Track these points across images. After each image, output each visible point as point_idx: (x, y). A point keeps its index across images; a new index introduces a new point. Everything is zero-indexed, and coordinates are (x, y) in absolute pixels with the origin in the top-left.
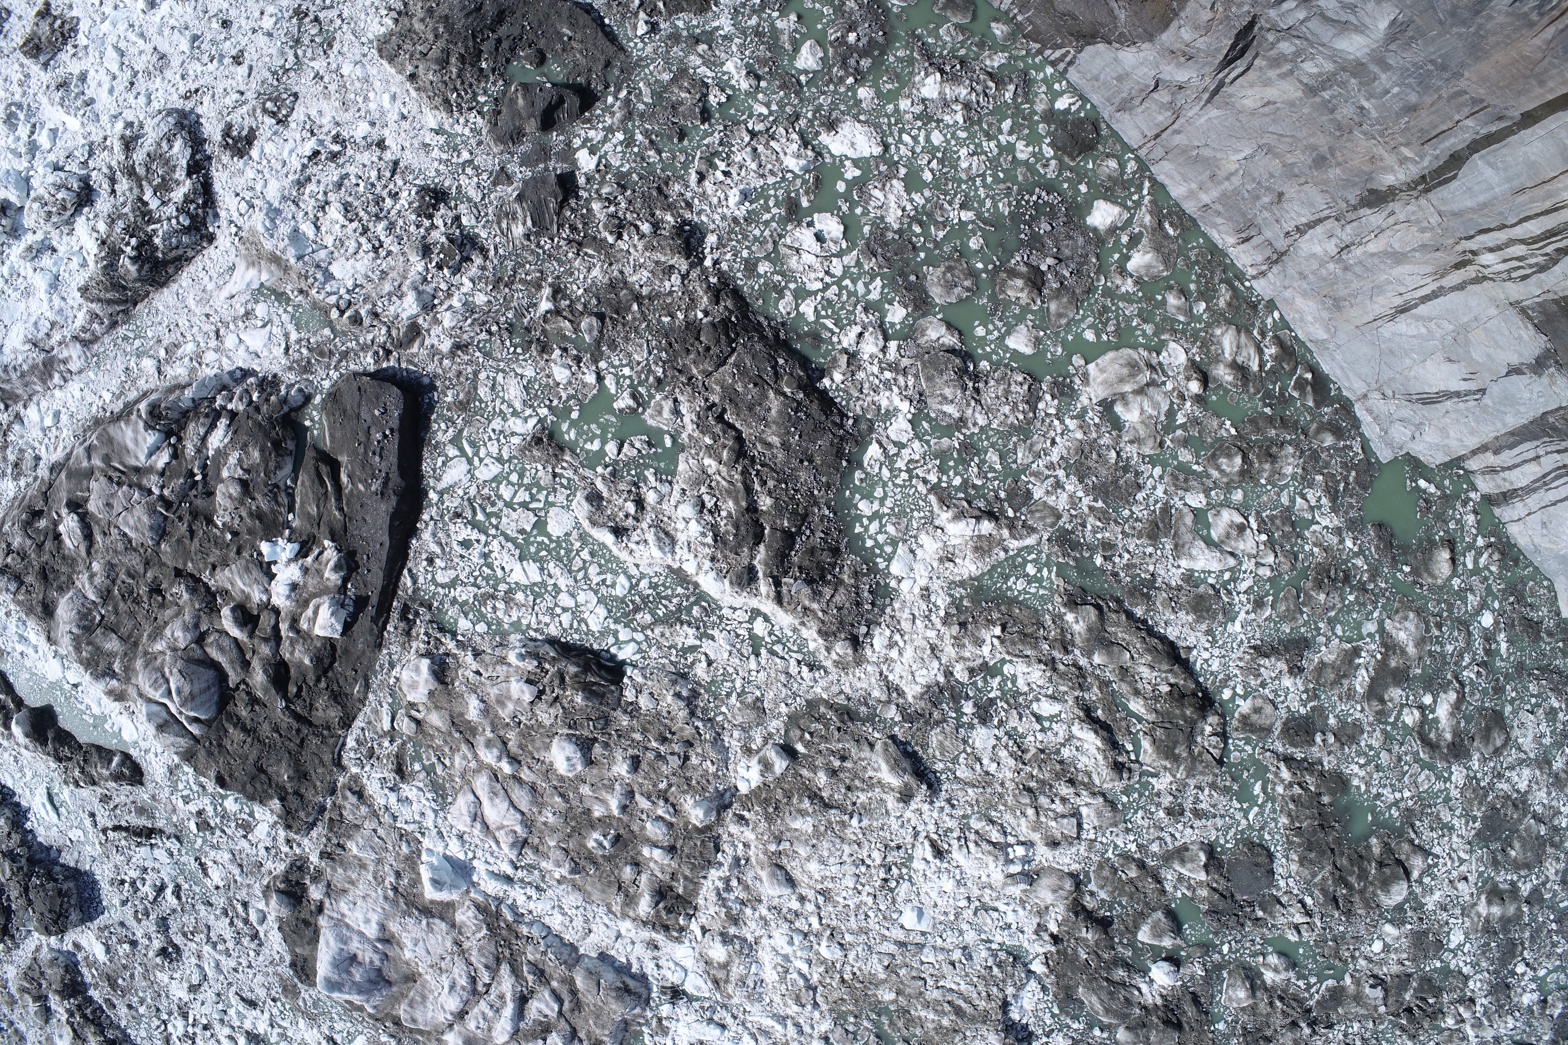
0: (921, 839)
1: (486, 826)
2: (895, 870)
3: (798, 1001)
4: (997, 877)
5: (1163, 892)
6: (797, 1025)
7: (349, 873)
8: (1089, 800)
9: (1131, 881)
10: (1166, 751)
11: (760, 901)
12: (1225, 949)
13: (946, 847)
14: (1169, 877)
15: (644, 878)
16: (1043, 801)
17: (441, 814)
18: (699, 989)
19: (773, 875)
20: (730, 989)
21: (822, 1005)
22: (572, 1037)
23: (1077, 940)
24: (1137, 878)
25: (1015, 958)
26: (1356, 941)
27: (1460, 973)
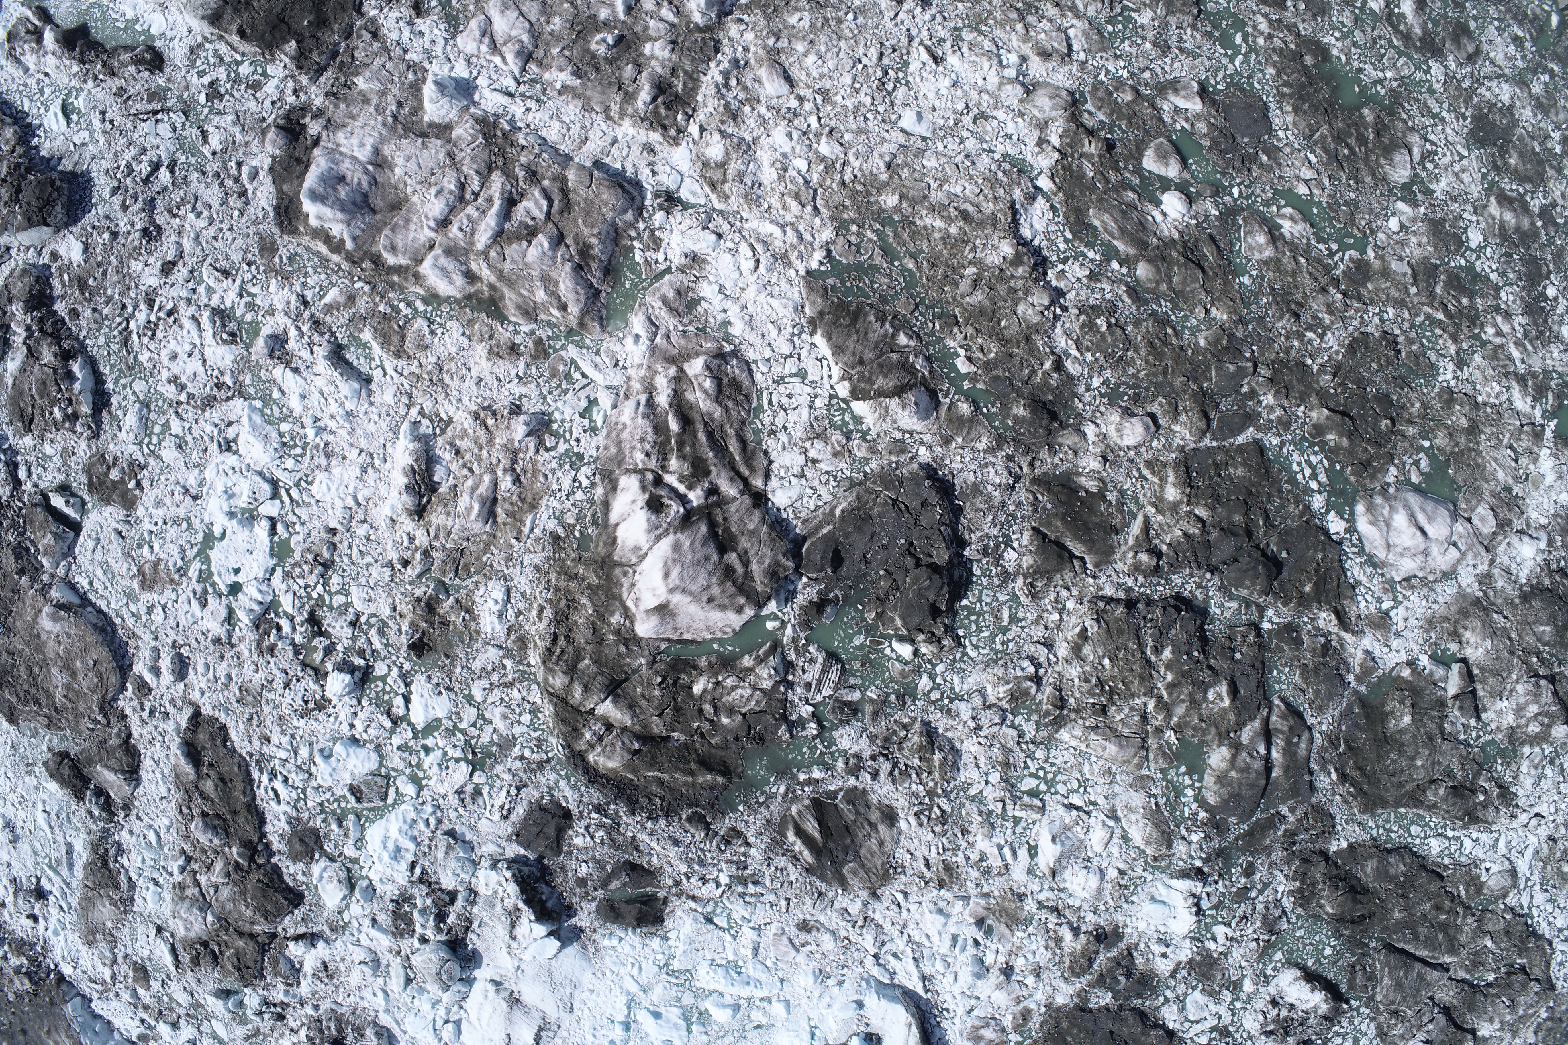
0: (916, 45)
1: (493, 42)
2: (892, 73)
3: (797, 197)
4: (993, 80)
5: (1161, 120)
6: (798, 231)
7: (352, 108)
8: (1075, 22)
9: (1128, 106)
11: (759, 101)
12: (1236, 191)
13: (941, 54)
14: (1165, 107)
15: (644, 74)
16: (1031, 19)
17: (451, 42)
18: (694, 194)
20: (727, 187)
21: (823, 210)
22: (559, 240)
23: (1081, 155)
24: (1133, 101)
25: (1019, 171)
26: (1371, 211)
27: (1488, 279)
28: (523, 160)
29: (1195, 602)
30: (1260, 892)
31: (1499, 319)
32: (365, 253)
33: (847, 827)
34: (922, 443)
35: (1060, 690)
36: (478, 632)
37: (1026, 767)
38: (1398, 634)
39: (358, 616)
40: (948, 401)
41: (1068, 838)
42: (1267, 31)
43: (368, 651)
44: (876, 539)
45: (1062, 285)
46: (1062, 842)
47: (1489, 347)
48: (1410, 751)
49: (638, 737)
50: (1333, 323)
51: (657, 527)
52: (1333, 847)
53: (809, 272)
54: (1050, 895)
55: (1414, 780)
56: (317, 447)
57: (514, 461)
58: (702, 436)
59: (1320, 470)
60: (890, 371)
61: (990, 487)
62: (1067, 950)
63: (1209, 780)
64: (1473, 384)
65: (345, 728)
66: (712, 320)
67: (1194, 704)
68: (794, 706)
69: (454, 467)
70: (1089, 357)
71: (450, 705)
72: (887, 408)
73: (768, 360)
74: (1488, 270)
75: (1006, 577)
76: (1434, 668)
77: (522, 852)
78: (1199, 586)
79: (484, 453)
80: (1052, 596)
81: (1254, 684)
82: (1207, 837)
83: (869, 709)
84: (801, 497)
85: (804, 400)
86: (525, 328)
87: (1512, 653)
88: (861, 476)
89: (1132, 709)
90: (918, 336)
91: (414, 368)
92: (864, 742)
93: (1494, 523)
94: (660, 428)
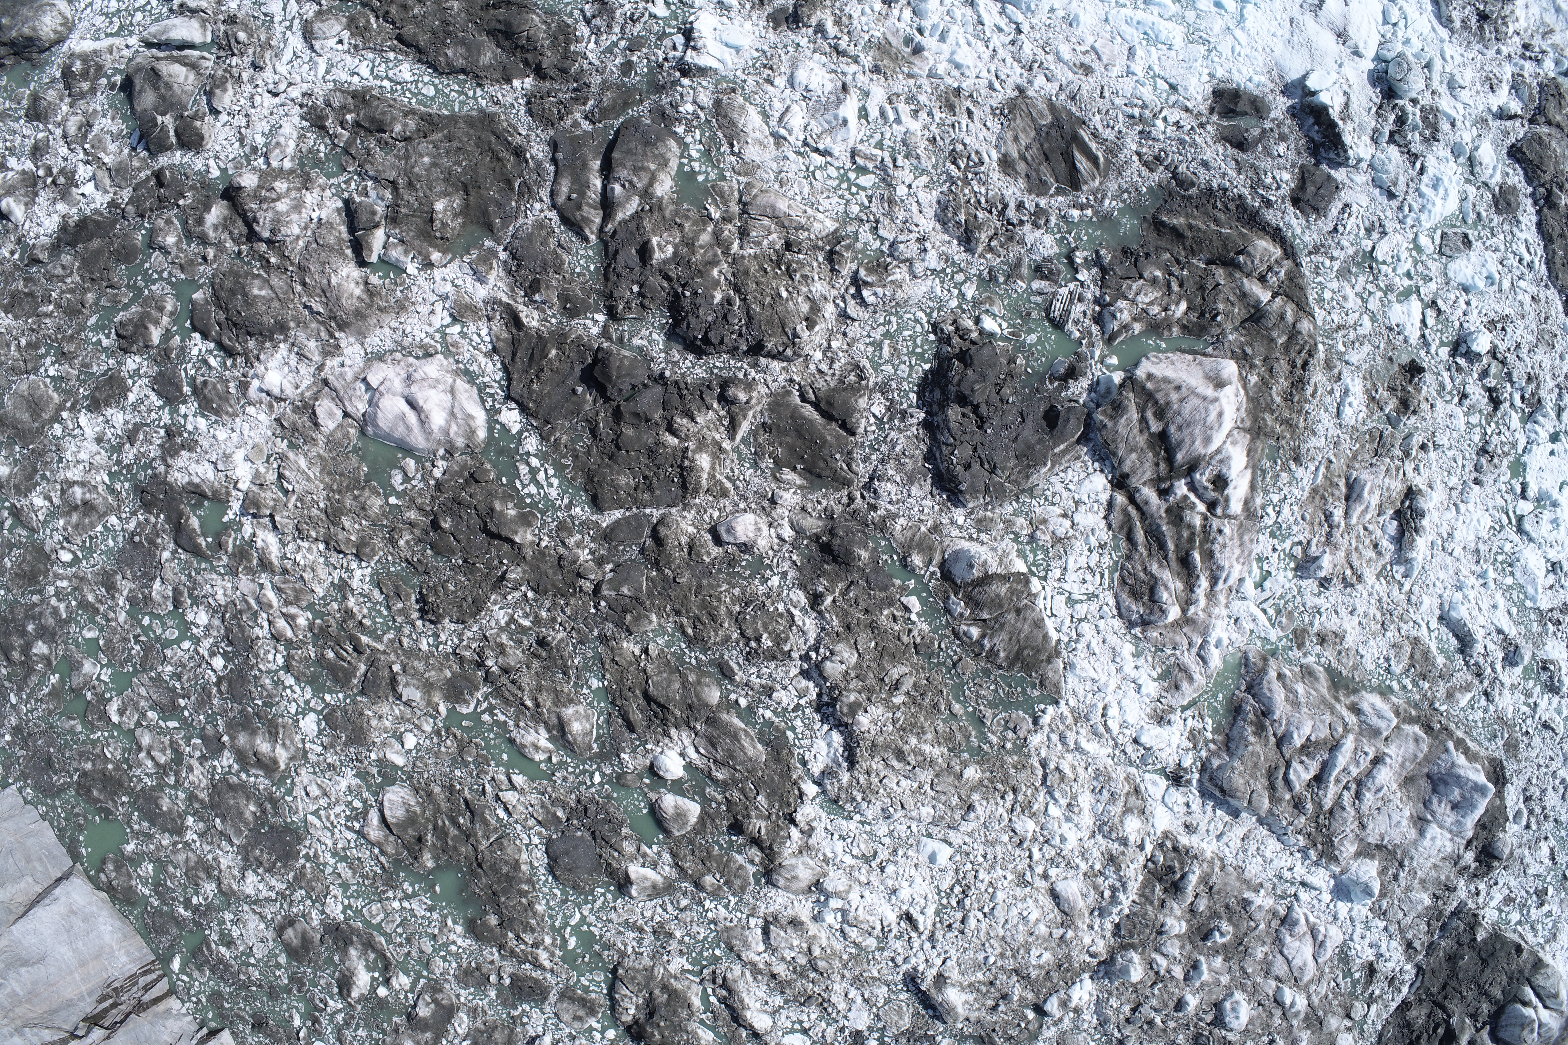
0: (927, 932)
1: (1314, 936)
2: (954, 903)
3: (1063, 778)
4: (854, 896)
5: (674, 855)
7: (1436, 876)
8: (757, 958)
9: (709, 871)
10: (676, 998)
11: (1085, 874)
12: (597, 779)
13: (902, 924)
14: (667, 868)
15: (1189, 902)
16: (802, 960)
17: (1347, 938)
18: (1154, 783)
19: (1072, 909)
20: (1126, 789)
21: (1037, 765)
22: (1281, 741)
23: (769, 817)
24: (703, 875)
25: (836, 802)
26: (437, 755)
27: (297, 679)
28: (1303, 819)
29: (680, 347)
30: (615, 44)
31: (289, 634)
32: (1436, 738)
33: (1047, 159)
34: (961, 528)
35: (833, 270)
36: (1364, 378)
37: (870, 198)
38: (444, 298)
39: (1460, 403)
40: (931, 569)
41: (828, 122)
42: (540, 951)
43: (1453, 370)
44: (1013, 435)
45: (804, 683)
46: (836, 117)
47: (304, 604)
48: (437, 173)
49: (1238, 266)
50: (498, 635)
51: (1221, 461)
52: (529, 82)
53: (1057, 703)
54: (846, 69)
55: (432, 142)
56: (1485, 561)
57: (1329, 535)
58: (1171, 546)
59: (526, 479)
60: (993, 601)
61: (898, 479)
62: (828, 11)
63: (674, 164)
64: (327, 564)
65: (1474, 303)
66: (1150, 659)
67: (690, 244)
68: (1094, 281)
69: (1379, 533)
70: (781, 607)
71: (1390, 314)
72: (1000, 564)
73: (1101, 617)
74: (297, 688)
75: (883, 389)
76: (402, 258)
77: (1332, 172)
78: (675, 363)
79: (1354, 545)
80: (837, 366)
81: (620, 258)
82: (675, 106)
83: (1025, 271)
84: (1080, 482)
85: (1071, 576)
86: (1311, 660)
87: (302, 269)
88: (1022, 498)
89: (759, 244)
90: (956, 635)
91: (1404, 627)
92: (1029, 239)
93: (318, 410)
94: (1209, 556)
